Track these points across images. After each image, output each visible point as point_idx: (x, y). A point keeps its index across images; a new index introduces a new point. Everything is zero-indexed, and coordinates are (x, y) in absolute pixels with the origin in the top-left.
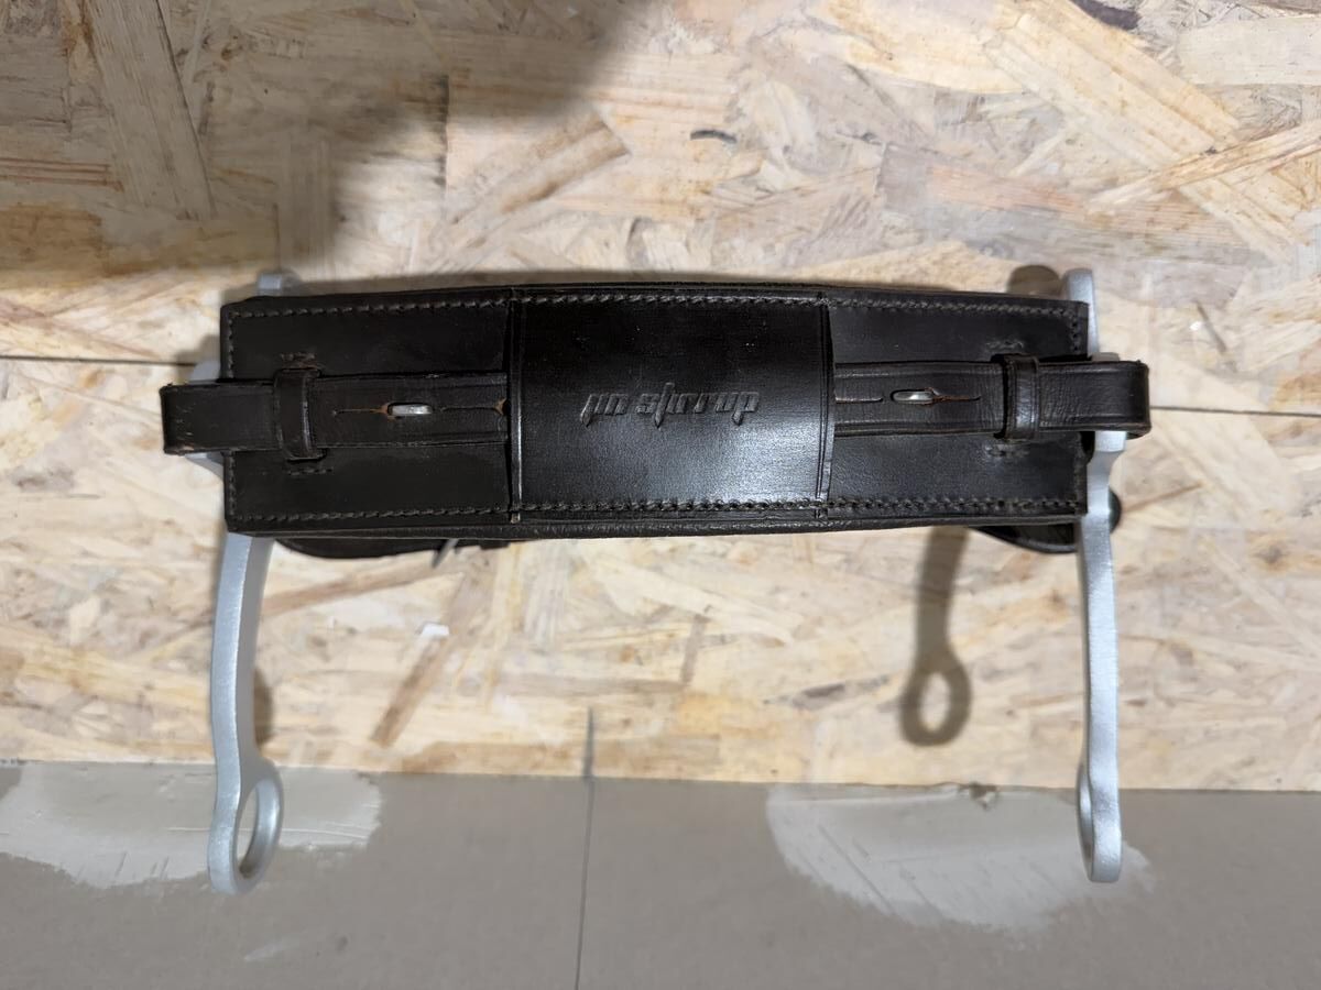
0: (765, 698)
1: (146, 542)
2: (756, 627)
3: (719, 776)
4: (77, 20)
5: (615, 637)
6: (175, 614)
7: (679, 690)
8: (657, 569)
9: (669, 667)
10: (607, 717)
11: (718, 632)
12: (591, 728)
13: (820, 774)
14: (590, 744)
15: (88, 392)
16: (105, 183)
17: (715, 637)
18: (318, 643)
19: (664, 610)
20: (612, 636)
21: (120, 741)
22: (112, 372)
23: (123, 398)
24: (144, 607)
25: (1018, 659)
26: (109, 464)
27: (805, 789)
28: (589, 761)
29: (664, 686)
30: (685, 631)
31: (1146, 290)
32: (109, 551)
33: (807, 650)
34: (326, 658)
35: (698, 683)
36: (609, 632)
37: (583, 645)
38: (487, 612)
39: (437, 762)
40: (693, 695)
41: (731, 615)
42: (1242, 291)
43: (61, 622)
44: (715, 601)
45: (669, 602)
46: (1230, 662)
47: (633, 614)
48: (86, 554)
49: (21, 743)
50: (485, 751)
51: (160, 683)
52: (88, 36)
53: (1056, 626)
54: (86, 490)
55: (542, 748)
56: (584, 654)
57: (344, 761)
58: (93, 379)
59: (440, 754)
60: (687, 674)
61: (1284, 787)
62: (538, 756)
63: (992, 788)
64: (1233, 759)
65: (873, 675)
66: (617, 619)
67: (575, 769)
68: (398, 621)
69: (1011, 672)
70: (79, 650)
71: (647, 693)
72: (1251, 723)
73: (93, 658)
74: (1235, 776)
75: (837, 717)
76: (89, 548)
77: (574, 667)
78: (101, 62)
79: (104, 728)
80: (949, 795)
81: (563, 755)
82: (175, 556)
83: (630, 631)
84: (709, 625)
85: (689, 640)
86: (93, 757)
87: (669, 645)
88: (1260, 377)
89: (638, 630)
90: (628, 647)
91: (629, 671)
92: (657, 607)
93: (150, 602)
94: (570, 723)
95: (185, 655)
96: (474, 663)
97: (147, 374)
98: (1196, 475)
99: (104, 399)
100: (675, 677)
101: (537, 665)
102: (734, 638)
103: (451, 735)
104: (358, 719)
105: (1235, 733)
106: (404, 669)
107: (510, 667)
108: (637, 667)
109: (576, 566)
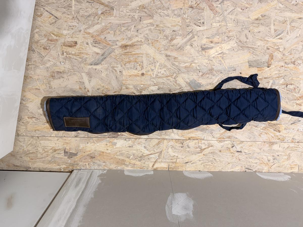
0: (182, 163)
1: (137, 151)
2: (181, 157)
3: (179, 170)
7: (176, 162)
8: (174, 152)
9: (175, 160)
10: (170, 165)
12: (169, 166)
14: (169, 167)
17: (178, 158)
18: (149, 159)
19: (174, 156)
20: (171, 158)
21: (132, 167)
25: (202, 160)
27: (186, 171)
28: (168, 169)
30: (176, 157)
31: (207, 132)
32: (134, 152)
33: (186, 159)
34: (149, 160)
38: (161, 156)
39: (157, 169)
41: (179, 156)
42: (214, 132)
43: (130, 157)
44: (178, 155)
45: (175, 155)
46: (219, 160)
49: (124, 168)
50: (161, 168)
53: (204, 157)
55: (165, 167)
57: (150, 169)
60: (176, 161)
61: (226, 171)
62: (165, 168)
63: (201, 171)
64: (221, 168)
65: (191, 161)
66: (171, 156)
68: (155, 157)
69: (201, 161)
70: (131, 160)
71: (173, 163)
72: (222, 165)
74: (221, 170)
75: (188, 165)
77: (167, 160)
79: (131, 166)
82: (139, 152)
86: (130, 169)
87: (175, 159)
88: (216, 138)
91: (172, 161)
94: (167, 165)
96: (160, 160)
98: (213, 145)
100: (175, 161)
101: (165, 160)
103: (158, 166)
104: (151, 165)
105: (220, 166)
106: (155, 161)
107: (163, 161)
109: (168, 152)
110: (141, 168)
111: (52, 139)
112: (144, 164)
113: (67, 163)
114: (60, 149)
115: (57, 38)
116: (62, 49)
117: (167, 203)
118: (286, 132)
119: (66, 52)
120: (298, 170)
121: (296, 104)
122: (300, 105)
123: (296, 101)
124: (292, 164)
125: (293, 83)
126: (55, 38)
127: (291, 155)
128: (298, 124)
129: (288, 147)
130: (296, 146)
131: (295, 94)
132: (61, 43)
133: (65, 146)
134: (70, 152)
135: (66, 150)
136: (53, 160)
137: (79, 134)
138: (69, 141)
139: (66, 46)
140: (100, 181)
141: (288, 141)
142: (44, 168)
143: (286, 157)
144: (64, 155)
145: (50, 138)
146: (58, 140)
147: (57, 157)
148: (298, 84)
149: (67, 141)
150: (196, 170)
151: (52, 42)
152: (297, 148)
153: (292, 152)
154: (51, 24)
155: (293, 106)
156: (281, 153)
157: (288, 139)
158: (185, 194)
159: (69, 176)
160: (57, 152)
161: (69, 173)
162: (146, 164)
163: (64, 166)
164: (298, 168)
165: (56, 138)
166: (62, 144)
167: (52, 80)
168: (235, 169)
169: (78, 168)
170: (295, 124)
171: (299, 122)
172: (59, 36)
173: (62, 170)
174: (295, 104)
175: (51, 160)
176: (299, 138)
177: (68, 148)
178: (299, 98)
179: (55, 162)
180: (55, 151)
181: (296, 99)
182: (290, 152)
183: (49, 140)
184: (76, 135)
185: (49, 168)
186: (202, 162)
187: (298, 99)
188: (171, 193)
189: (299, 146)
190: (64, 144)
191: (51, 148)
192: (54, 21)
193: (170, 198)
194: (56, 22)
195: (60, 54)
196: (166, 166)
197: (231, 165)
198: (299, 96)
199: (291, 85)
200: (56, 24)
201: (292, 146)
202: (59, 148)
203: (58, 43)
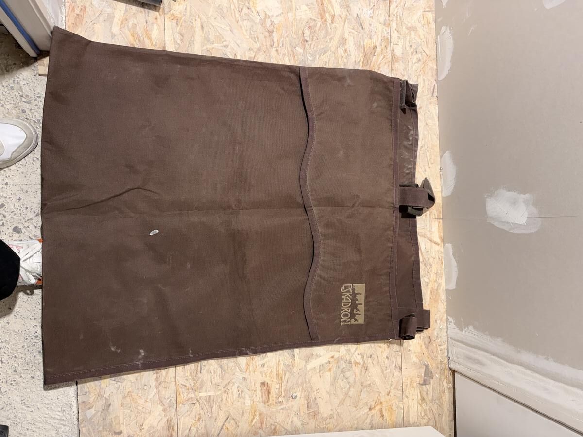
3: (441, 203)
5: (424, 217)
10: (434, 217)
12: (436, 219)
13: (440, 190)
21: (441, 277)
27: (442, 192)
28: (440, 219)
37: (425, 221)
38: (423, 233)
43: (427, 282)
49: (443, 290)
50: (439, 232)
57: (442, 249)
59: (440, 238)
61: (438, 128)
62: (440, 225)
64: (435, 137)
67: (441, 220)
73: (431, 279)
74: (437, 136)
77: (428, 222)
79: (440, 279)
80: (441, 173)
81: (439, 222)
86: (444, 281)
94: (435, 222)
101: (428, 226)
103: (438, 236)
104: (436, 247)
105: (431, 137)
106: (429, 242)
107: (428, 229)
110: (442, 263)
111: (407, 406)
112: (434, 258)
113: (440, 379)
114: (420, 393)
115: (257, 414)
116: (273, 405)
117: (507, 230)
118: (376, 36)
119: (278, 398)
120: (431, 13)
121: (332, 23)
122: (334, 18)
123: (328, 24)
124: (422, 22)
125: (300, 32)
126: (257, 417)
127: (409, 25)
128: (362, 17)
129: (398, 31)
130: (395, 19)
131: (318, 25)
132: (265, 407)
133: (415, 384)
134: (424, 377)
135: (422, 382)
136: (437, 402)
137: (397, 366)
138: (408, 379)
139: (269, 398)
140: (471, 328)
141: (388, 33)
142: (450, 414)
143: (413, 33)
144: (429, 385)
145: (405, 409)
146: (407, 397)
147: (433, 396)
148: (302, 23)
149: (409, 383)
150: (439, 175)
151: (263, 421)
152: (398, 17)
153: (405, 23)
154: (238, 426)
155: (335, 28)
156: (407, 43)
157: (386, 32)
158: (488, 199)
159: (462, 375)
160: (425, 397)
161: (456, 375)
162: (436, 255)
163: (445, 383)
164: (427, 13)
165: (405, 400)
166: (412, 389)
167: (319, 415)
168: (435, 115)
169: (446, 361)
170: (362, 22)
171: (359, 16)
172: (255, 411)
173: (451, 385)
174: (333, 25)
175: (437, 404)
176: (383, 15)
177: (418, 380)
178: (323, 20)
179: (440, 398)
180: (423, 399)
181: (325, 25)
182: (404, 27)
183: (408, 411)
184: (399, 370)
185: (448, 406)
186: (426, 167)
187: (325, 20)
188: (488, 221)
189: (395, 13)
190: (413, 387)
191: (419, 406)
192: (232, 422)
193: (496, 224)
194: (234, 419)
195: (280, 408)
196: (437, 223)
197: (429, 121)
198: (320, 20)
199: (304, 34)
200: (238, 419)
201: (395, 24)
202: (419, 395)
203: (265, 412)
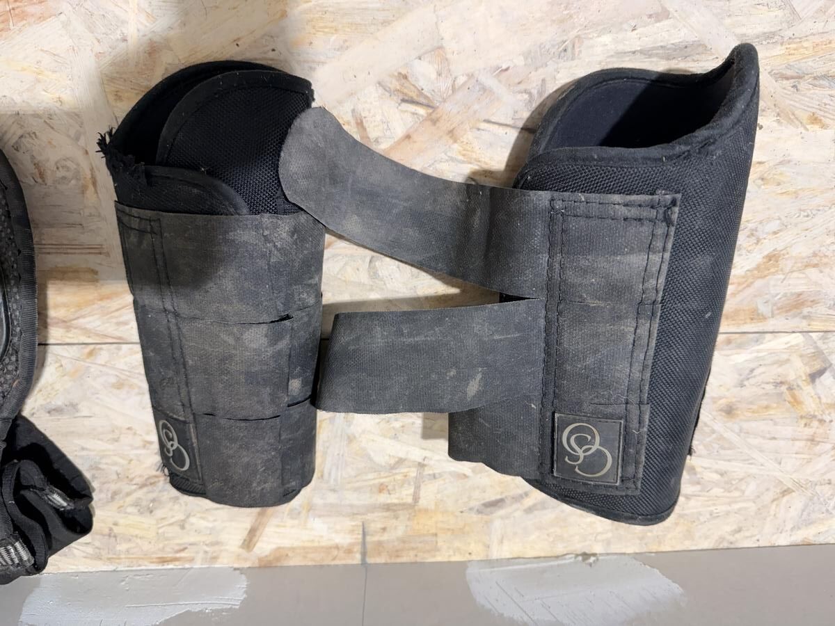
0: (461, 510)
1: (116, 440)
2: (452, 468)
3: (439, 559)
4: (90, 176)
5: (374, 479)
6: (131, 480)
7: (412, 508)
8: (395, 437)
9: (406, 495)
10: (375, 526)
11: (431, 472)
12: (364, 534)
13: (496, 554)
14: (364, 543)
15: (88, 360)
16: (100, 253)
17: (429, 475)
19: (401, 461)
20: (372, 478)
21: (99, 558)
22: (101, 349)
23: (106, 363)
24: (115, 477)
26: (97, 398)
27: (489, 563)
28: (364, 554)
29: (404, 506)
30: (413, 473)
32: (96, 446)
35: (423, 503)
36: (371, 476)
37: (357, 485)
39: (278, 559)
40: (420, 511)
41: (437, 462)
44: (427, 454)
45: (402, 455)
46: (716, 472)
47: (383, 464)
48: (83, 449)
50: (305, 550)
51: (121, 521)
52: (94, 184)
54: (85, 413)
55: (337, 547)
56: (357, 490)
57: (225, 562)
58: (91, 354)
59: (280, 554)
60: (416, 498)
61: (762, 544)
62: (335, 552)
63: (594, 555)
64: (728, 528)
65: (519, 491)
66: (375, 468)
67: (356, 559)
71: (394, 511)
72: (736, 506)
74: (732, 539)
75: (502, 518)
76: (85, 446)
77: (352, 498)
78: (100, 195)
79: (89, 550)
80: (569, 560)
81: (349, 551)
82: (133, 447)
83: (383, 474)
84: (426, 468)
85: (416, 478)
86: (82, 569)
87: (405, 481)
89: (386, 474)
90: (382, 484)
91: (383, 498)
92: (397, 459)
93: (118, 474)
94: (352, 532)
95: (136, 504)
97: (119, 349)
99: (95, 364)
100: (410, 500)
101: (332, 498)
102: (441, 475)
103: (286, 543)
104: (233, 535)
105: (728, 513)
108: (388, 496)
109: (351, 439)
110: (163, 561)
112: (183, 527)
150: (560, 549)
162: (198, 531)
168: (822, 528)
196: (344, 539)
197: (796, 502)
